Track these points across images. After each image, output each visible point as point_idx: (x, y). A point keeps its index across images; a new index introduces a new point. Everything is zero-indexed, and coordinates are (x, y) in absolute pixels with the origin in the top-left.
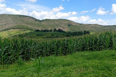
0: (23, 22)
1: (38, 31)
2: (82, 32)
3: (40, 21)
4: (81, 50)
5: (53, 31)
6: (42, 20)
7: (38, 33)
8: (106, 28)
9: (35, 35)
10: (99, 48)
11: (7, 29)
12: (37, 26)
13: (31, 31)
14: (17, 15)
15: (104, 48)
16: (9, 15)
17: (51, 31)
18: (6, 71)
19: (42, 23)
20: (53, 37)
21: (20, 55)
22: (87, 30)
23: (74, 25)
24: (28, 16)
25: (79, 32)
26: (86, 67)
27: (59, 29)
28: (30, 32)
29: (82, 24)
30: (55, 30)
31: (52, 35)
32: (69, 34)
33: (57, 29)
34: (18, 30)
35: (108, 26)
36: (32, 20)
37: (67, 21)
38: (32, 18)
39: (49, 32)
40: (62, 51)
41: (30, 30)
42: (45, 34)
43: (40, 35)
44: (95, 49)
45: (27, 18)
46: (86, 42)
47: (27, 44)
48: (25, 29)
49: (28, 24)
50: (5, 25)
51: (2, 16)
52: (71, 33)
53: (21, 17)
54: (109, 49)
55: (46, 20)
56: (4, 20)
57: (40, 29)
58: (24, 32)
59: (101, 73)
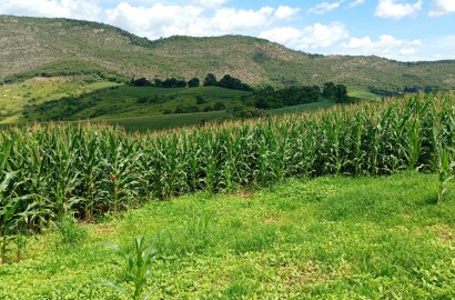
0: (81, 47)
1: (142, 83)
2: (316, 88)
3: (151, 42)
4: (309, 170)
5: (201, 83)
6: (156, 42)
7: (142, 91)
8: (412, 71)
9: (129, 100)
10: (380, 166)
11: (20, 77)
12: (140, 62)
13: (114, 84)
14: (57, 20)
15: (400, 163)
16: (24, 21)
17: (194, 83)
18: (12, 270)
19: (157, 52)
20: (202, 107)
21: (69, 196)
22: (336, 80)
23: (285, 58)
24: (102, 26)
25: (304, 88)
26: (322, 259)
27: (227, 77)
28: (113, 88)
29: (317, 55)
30: (210, 81)
31: (200, 101)
32: (266, 95)
33: (219, 77)
34: (63, 79)
35: (419, 64)
36: (119, 41)
37: (257, 45)
38: (119, 30)
39: (187, 89)
40: (235, 175)
41: (112, 80)
42: (172, 98)
43: (153, 102)
44: (364, 167)
45: (96, 31)
46: (331, 139)
47: (97, 151)
48: (89, 77)
49: (100, 55)
50: (11, 58)
52: (274, 94)
53: (75, 28)
54: (417, 169)
55: (176, 38)
56: (5, 39)
57: (150, 76)
58: (89, 88)
59: (381, 288)
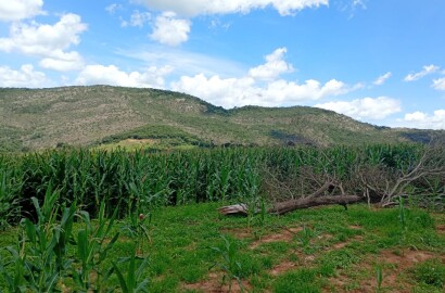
0: (167, 113)
3: (225, 111)
6: (230, 111)
11: (116, 139)
12: (216, 129)
19: (232, 120)
23: (352, 129)
24: (183, 95)
29: (383, 127)
34: (151, 142)
36: (198, 108)
37: (325, 116)
38: (198, 99)
41: (194, 144)
45: (178, 100)
48: (175, 140)
49: (182, 121)
50: (109, 122)
51: (95, 91)
53: (160, 97)
55: (249, 108)
56: (103, 105)
